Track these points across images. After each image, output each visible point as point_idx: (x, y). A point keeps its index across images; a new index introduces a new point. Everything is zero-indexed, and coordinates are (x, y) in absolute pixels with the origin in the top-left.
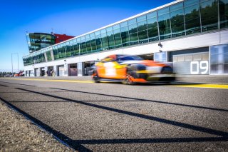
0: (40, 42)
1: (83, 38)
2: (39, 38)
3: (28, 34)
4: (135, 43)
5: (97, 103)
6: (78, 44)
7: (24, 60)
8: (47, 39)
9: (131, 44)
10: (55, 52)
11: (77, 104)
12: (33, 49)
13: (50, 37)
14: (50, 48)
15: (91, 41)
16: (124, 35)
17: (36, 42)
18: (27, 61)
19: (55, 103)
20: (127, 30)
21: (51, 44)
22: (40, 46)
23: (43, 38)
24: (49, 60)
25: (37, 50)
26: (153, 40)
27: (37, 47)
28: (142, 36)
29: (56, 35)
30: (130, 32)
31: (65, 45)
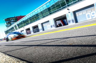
0: (10, 22)
1: (30, 15)
2: (9, 20)
3: (4, 20)
4: (55, 12)
5: (45, 44)
6: (28, 19)
7: (5, 32)
8: (13, 20)
9: (54, 12)
10: (18, 25)
11: (35, 47)
12: (8, 26)
13: (14, 19)
14: (16, 24)
15: (34, 16)
16: (49, 9)
17: (9, 22)
18: (7, 32)
19: (25, 49)
20: (50, 6)
21: (15, 21)
22: (11, 24)
23: (11, 20)
24: (17, 29)
25: (10, 26)
26: (64, 8)
27: (9, 25)
28: (58, 7)
29: (17, 17)
30: (51, 7)
31: (22, 20)
